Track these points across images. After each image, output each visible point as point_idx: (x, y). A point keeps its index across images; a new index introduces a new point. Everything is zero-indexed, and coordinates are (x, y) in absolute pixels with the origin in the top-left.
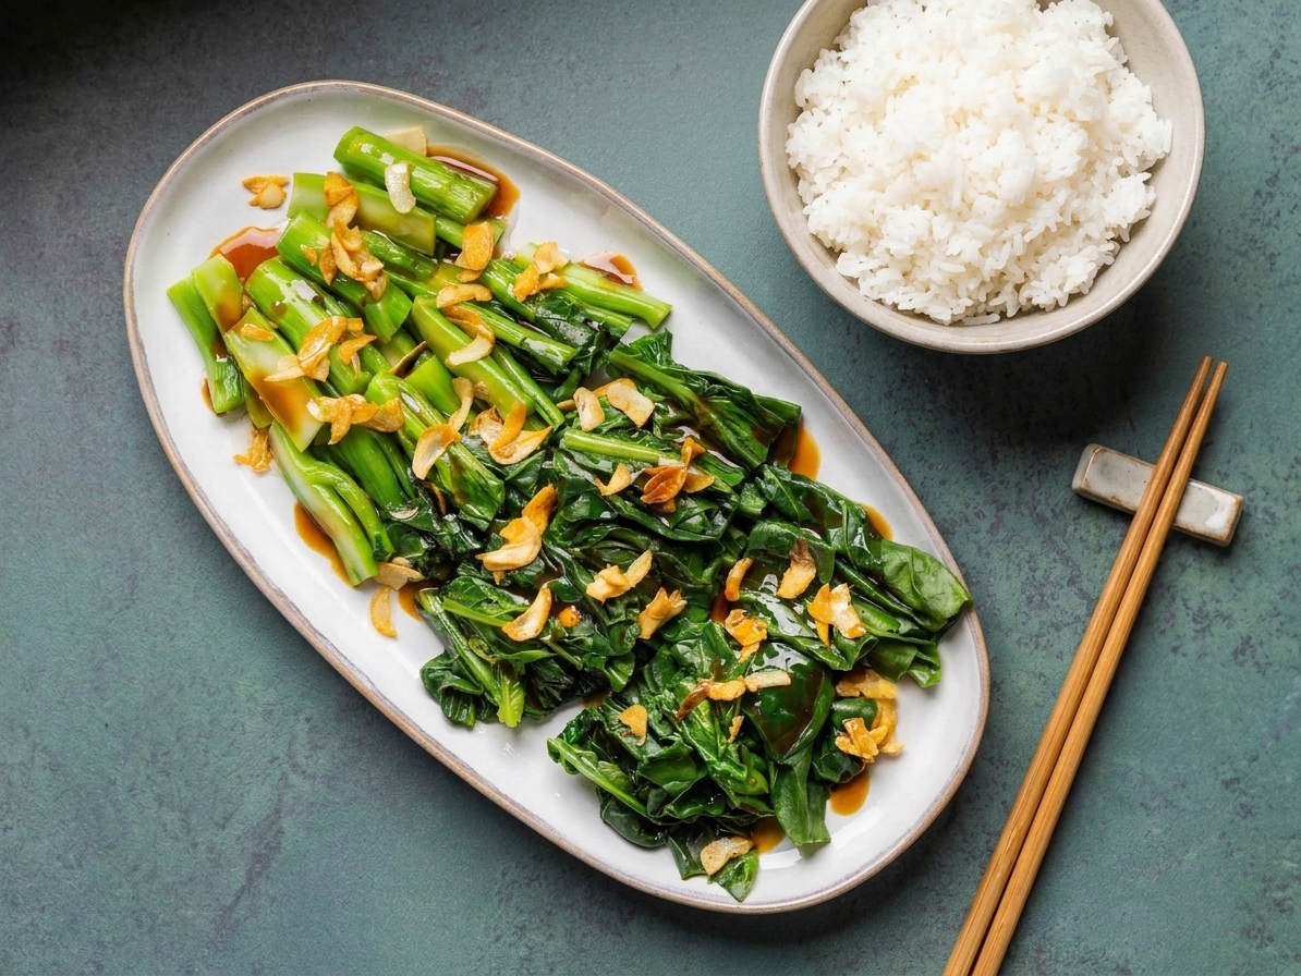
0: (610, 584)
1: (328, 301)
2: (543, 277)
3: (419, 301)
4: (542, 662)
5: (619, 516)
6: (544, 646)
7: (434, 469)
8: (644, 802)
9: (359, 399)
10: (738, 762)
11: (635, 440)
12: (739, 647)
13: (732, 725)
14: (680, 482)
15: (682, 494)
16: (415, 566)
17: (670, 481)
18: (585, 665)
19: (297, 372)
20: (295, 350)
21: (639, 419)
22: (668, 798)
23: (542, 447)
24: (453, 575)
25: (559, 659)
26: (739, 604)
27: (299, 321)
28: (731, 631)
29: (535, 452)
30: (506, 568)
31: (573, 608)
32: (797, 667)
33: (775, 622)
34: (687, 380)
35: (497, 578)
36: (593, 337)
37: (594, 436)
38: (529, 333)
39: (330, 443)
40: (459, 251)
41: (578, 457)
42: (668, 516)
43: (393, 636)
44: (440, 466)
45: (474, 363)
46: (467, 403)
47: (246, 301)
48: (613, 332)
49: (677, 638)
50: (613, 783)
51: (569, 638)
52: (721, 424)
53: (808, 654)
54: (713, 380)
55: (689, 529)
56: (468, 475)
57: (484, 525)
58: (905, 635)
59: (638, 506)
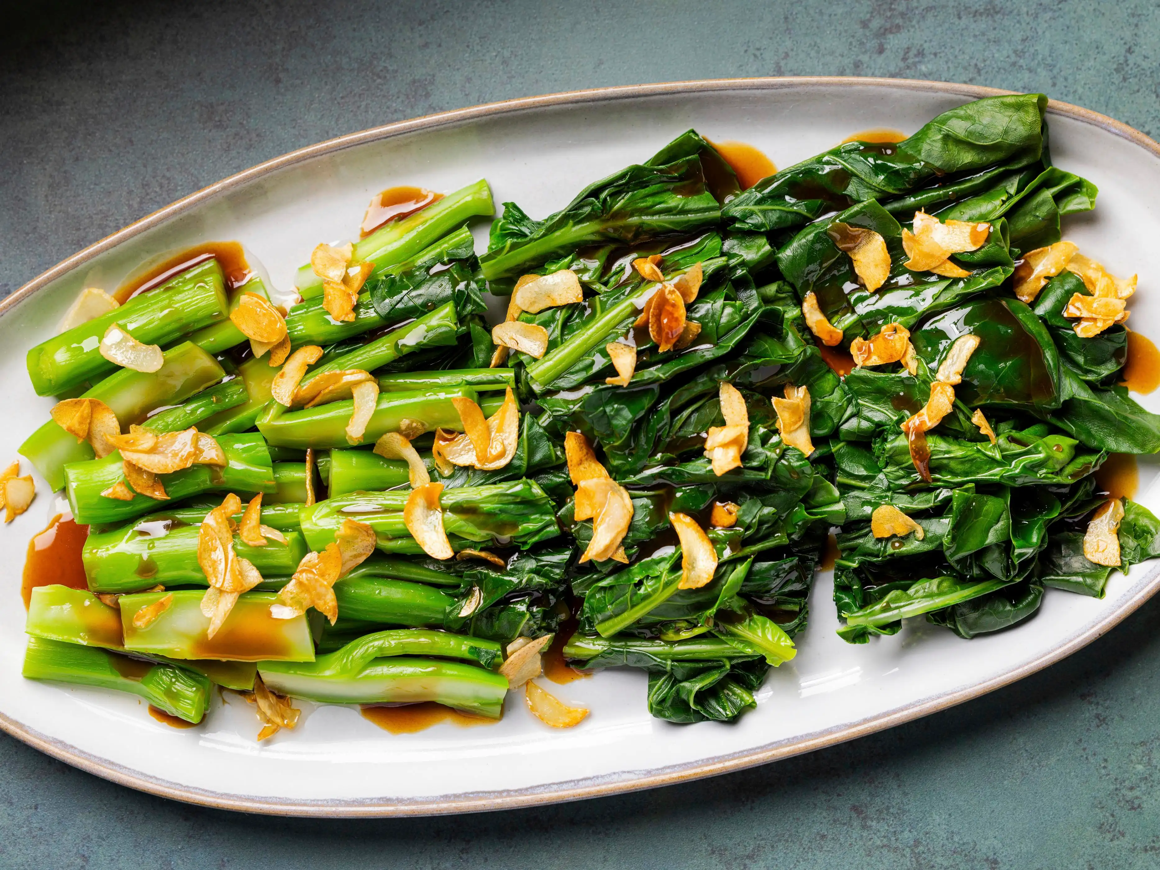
0: (726, 445)
1: (182, 515)
2: (346, 280)
3: (264, 422)
4: (750, 575)
5: (662, 386)
6: (733, 562)
7: (452, 536)
8: (987, 576)
9: (311, 557)
10: (1023, 449)
11: (593, 315)
12: (897, 366)
13: (978, 428)
14: (677, 298)
15: (690, 308)
16: (534, 636)
17: (669, 308)
18: (789, 535)
19: (228, 602)
20: (203, 586)
21: (575, 295)
22: (1006, 547)
23: (522, 412)
24: (578, 602)
25: (761, 556)
26: (848, 337)
27: (176, 561)
28: (875, 361)
29: (521, 422)
30: (620, 539)
31: (718, 504)
32: (968, 321)
33: (901, 312)
34: (573, 217)
35: (621, 557)
36: (452, 276)
37: (554, 352)
38: (392, 337)
39: (333, 623)
40: (246, 345)
41: (563, 383)
42: (700, 339)
43: (586, 716)
44: (453, 528)
45: (377, 414)
46: (410, 453)
47: (108, 599)
48: (463, 253)
49: (836, 421)
50: (940, 594)
51: (747, 528)
52: (649, 218)
53: (962, 301)
54: (595, 192)
55: (731, 328)
56: (487, 507)
57: (553, 529)
58: (1018, 192)
59: (666, 359)
